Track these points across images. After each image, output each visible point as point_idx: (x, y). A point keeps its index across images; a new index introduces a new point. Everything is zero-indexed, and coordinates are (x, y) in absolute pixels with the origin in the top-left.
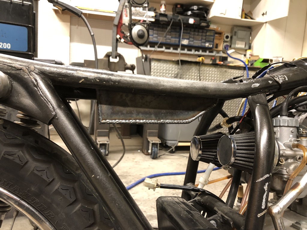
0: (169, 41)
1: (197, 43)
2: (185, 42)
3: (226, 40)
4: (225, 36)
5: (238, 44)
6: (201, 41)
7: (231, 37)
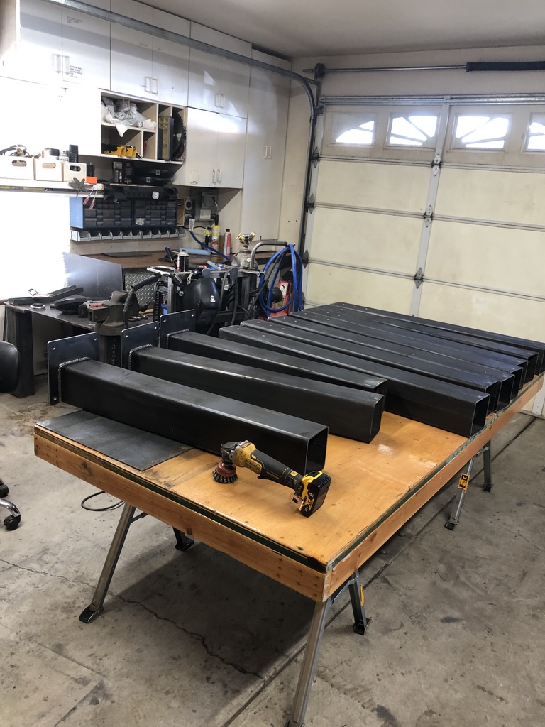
0: (119, 222)
1: (155, 222)
2: (140, 222)
3: (187, 209)
4: (186, 203)
5: (202, 215)
6: (160, 217)
7: (194, 204)
